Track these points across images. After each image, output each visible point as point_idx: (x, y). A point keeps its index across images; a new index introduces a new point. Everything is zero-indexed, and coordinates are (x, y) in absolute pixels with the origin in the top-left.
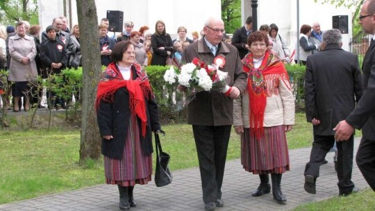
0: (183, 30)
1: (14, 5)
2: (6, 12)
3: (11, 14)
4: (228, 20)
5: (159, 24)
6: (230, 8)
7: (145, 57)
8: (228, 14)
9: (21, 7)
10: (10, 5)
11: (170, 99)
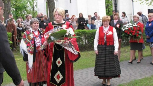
0: (90, 16)
1: (29, 9)
2: (27, 12)
3: (28, 12)
4: (109, 12)
5: (80, 14)
6: (109, 7)
7: (76, 26)
8: (109, 10)
9: (32, 10)
10: (28, 9)
11: (86, 42)
